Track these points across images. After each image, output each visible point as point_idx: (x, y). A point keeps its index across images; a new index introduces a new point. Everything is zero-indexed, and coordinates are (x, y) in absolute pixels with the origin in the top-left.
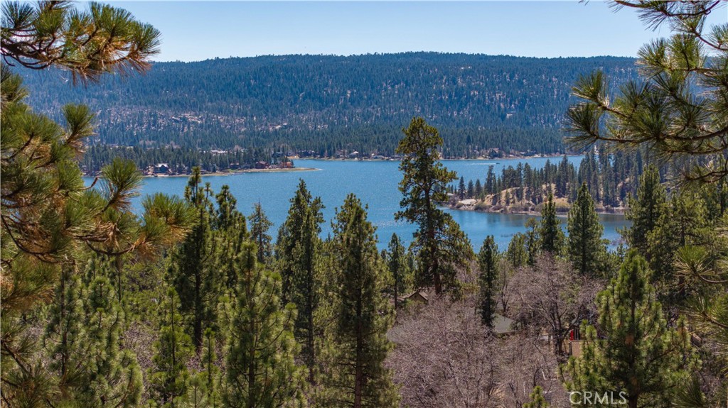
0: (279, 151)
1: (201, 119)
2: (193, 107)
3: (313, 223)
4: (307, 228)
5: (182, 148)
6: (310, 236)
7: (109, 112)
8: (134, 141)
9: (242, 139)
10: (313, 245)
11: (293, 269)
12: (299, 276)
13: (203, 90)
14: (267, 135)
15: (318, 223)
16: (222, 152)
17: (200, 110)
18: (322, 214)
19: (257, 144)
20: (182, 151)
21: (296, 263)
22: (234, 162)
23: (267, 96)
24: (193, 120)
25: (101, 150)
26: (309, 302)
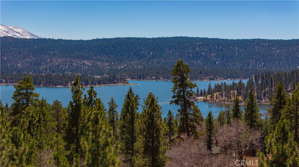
0: (122, 77)
1: (91, 63)
2: (88, 59)
3: (135, 105)
4: (132, 107)
5: (83, 75)
6: (133, 111)
7: (53, 60)
8: (63, 72)
9: (107, 71)
10: (135, 115)
11: (126, 125)
12: (128, 128)
13: (91, 51)
14: (118, 70)
15: (137, 106)
16: (99, 77)
17: (90, 60)
18: (139, 102)
19: (113, 74)
20: (82, 76)
21: (127, 122)
22: (104, 81)
23: (118, 54)
24: (87, 64)
25: (49, 76)
26: (133, 139)
